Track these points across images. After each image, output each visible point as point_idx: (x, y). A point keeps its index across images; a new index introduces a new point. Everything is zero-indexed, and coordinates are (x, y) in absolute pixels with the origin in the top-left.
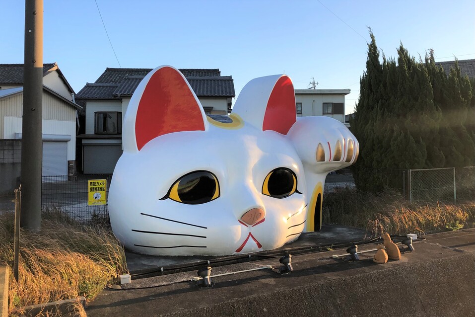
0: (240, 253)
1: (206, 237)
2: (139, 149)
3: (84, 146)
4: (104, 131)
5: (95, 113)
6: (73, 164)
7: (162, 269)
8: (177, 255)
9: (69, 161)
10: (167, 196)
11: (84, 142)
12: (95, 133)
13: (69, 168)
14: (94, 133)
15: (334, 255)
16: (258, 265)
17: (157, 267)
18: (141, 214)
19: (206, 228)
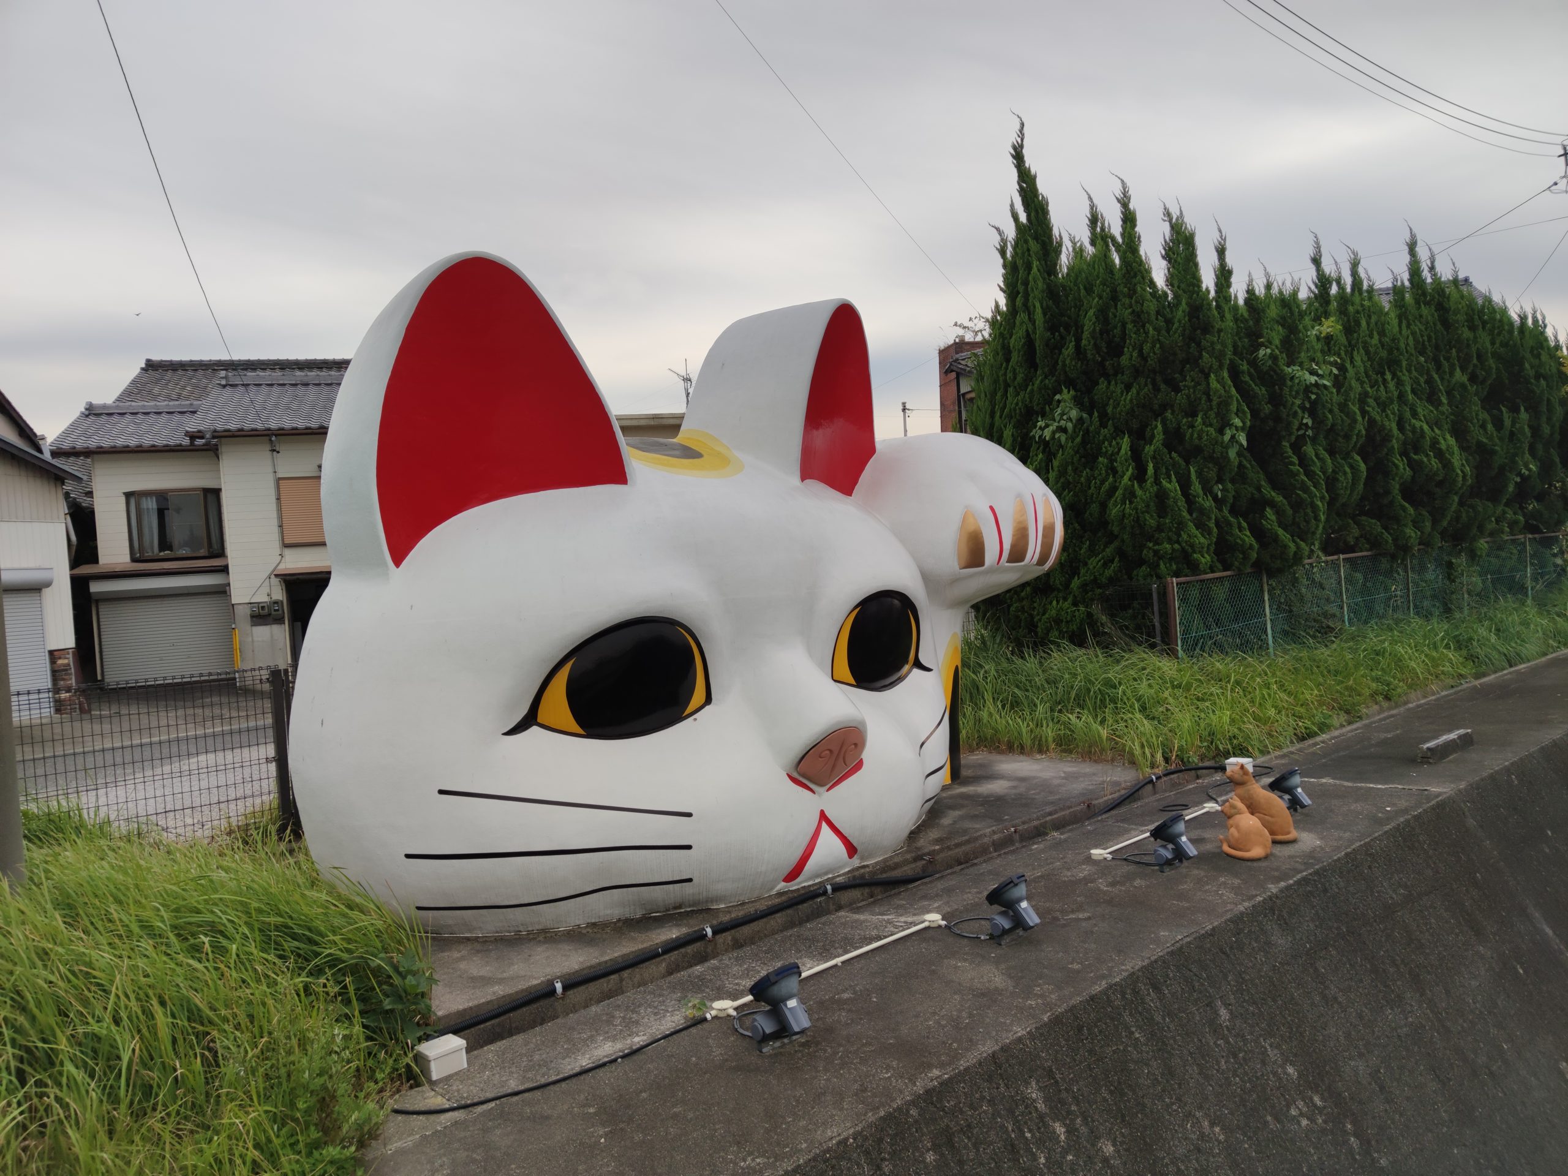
0: (794, 886)
1: (689, 847)
2: (398, 557)
3: (97, 601)
4: (160, 551)
5: (128, 495)
6: (68, 661)
7: (558, 987)
9: (51, 653)
10: (529, 720)
11: (95, 587)
12: (134, 560)
13: (56, 674)
14: (127, 559)
15: (1093, 851)
16: (886, 917)
17: (539, 981)
18: (441, 792)
19: (689, 815)
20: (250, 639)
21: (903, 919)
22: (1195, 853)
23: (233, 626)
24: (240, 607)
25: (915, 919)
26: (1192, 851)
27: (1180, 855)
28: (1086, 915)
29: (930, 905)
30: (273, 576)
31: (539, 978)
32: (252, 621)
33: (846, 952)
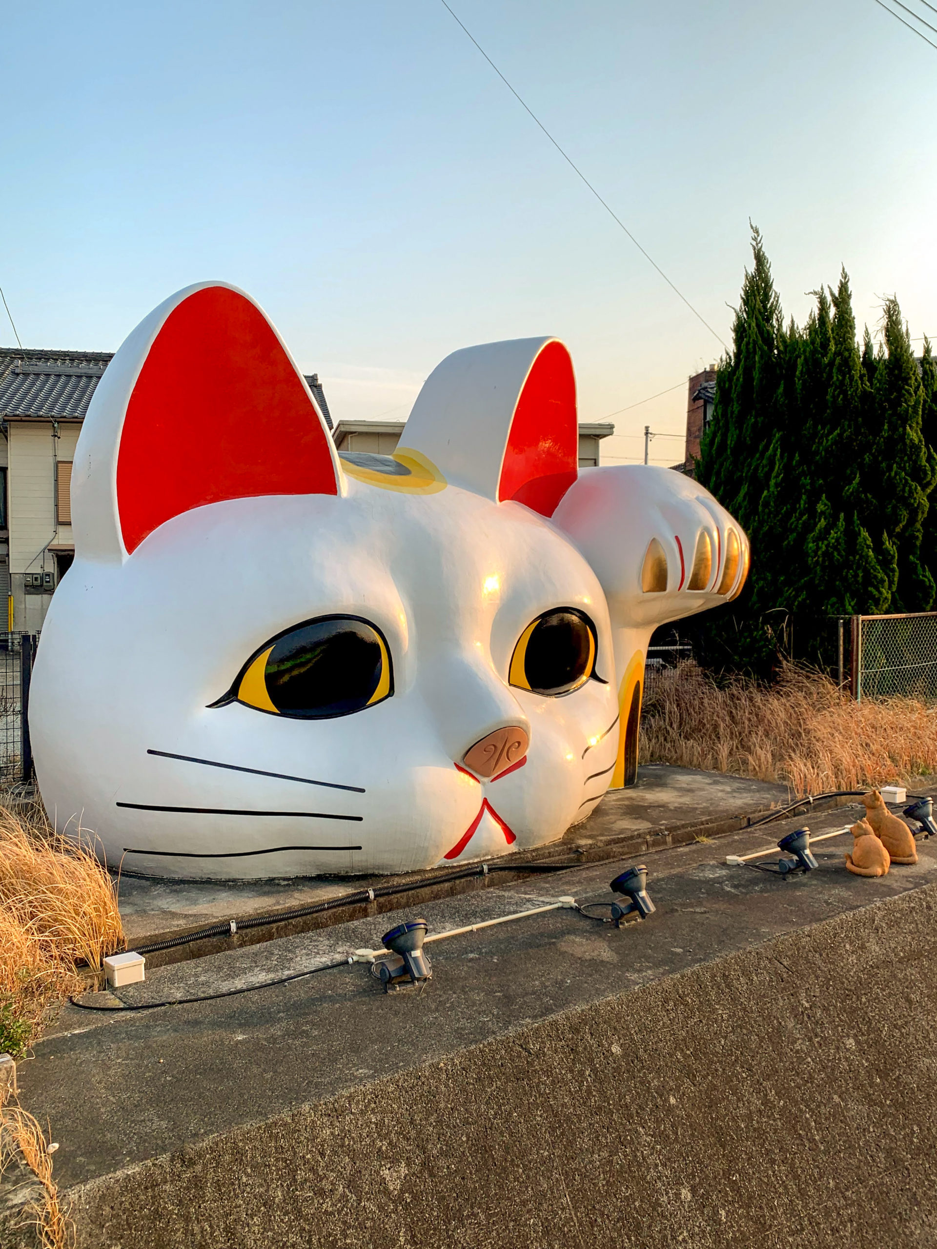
0: (454, 862)
1: (360, 819)
2: (131, 546)
7: (233, 926)
8: (264, 875)
10: (232, 695)
15: (728, 857)
16: (527, 896)
17: (217, 920)
18: (150, 752)
19: (363, 791)
20: (23, 606)
21: (541, 899)
22: (816, 865)
23: (10, 593)
24: (17, 576)
25: (552, 900)
26: (814, 863)
27: (802, 864)
28: (703, 909)
29: (570, 890)
30: (46, 551)
31: (217, 917)
32: (26, 590)
33: (483, 920)
